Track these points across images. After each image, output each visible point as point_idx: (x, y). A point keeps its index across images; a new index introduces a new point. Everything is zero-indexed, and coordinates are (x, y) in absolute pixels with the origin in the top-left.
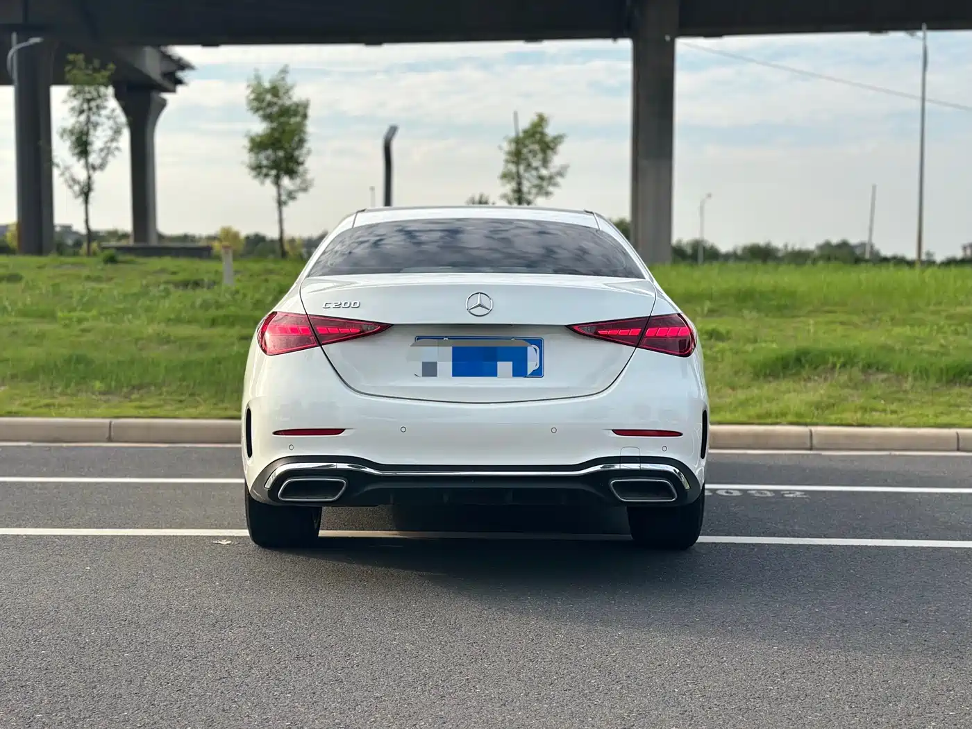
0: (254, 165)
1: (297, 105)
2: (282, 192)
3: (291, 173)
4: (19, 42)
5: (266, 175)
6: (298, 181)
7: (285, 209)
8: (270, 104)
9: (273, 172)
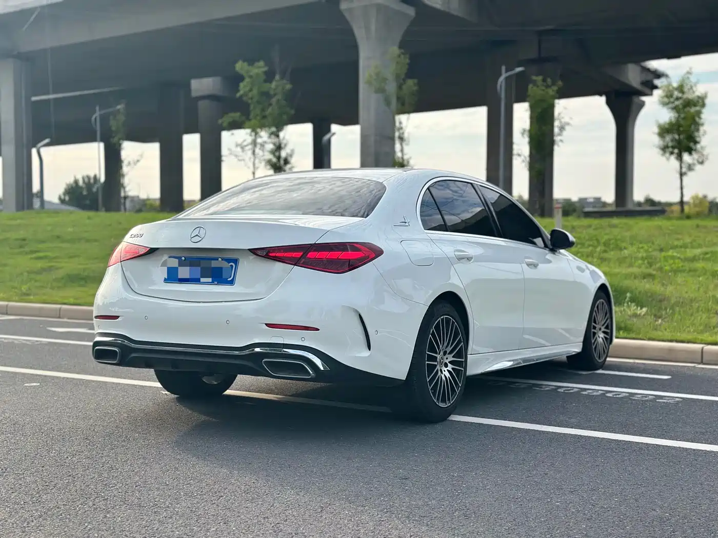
0: (662, 146)
1: (699, 97)
2: (683, 165)
3: (690, 151)
4: (507, 71)
5: (672, 153)
6: (695, 156)
7: (685, 178)
8: (677, 99)
9: (676, 151)
